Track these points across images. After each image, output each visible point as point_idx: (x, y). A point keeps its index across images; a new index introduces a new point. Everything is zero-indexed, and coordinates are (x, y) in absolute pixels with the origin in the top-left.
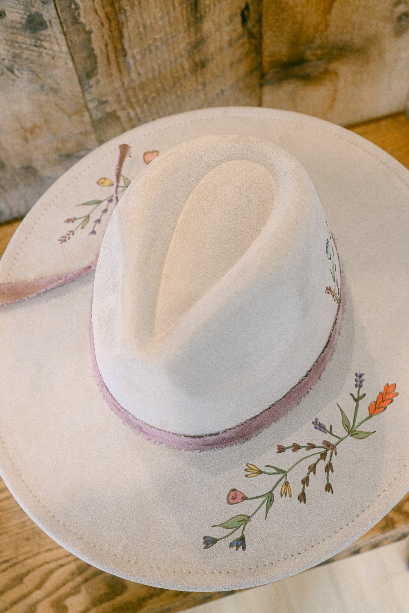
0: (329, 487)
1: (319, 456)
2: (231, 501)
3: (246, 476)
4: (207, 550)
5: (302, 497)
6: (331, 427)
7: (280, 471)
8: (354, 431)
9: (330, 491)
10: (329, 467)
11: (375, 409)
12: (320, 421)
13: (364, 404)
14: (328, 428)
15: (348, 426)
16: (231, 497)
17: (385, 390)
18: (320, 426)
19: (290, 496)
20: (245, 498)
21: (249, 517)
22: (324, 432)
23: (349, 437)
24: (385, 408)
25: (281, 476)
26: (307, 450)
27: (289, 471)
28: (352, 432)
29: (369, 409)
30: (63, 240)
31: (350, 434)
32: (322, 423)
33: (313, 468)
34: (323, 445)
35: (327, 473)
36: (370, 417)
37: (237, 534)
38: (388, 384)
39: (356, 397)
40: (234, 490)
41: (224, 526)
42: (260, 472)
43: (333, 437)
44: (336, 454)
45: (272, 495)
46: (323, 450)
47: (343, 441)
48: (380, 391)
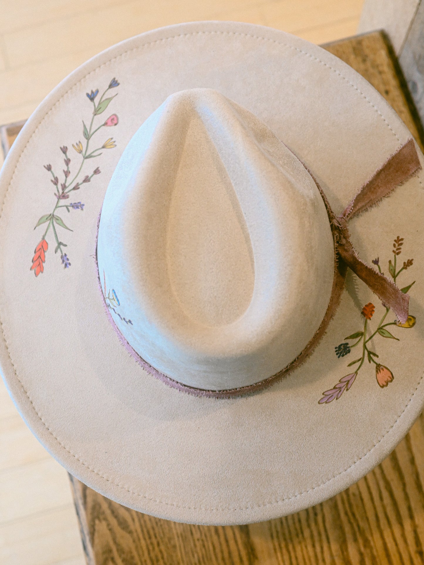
0: (49, 168)
1: (67, 185)
2: (114, 117)
3: (112, 139)
4: (112, 78)
5: (64, 150)
6: (69, 211)
7: (90, 156)
8: (50, 219)
9: (46, 166)
10: (56, 182)
11: (42, 246)
12: (79, 210)
13: (52, 245)
14: (70, 208)
15: (56, 220)
16: (115, 119)
17: (42, 267)
18: (77, 206)
19: (73, 145)
20: (106, 124)
21: (95, 115)
22: (71, 204)
23: (51, 212)
24: (35, 252)
25: (87, 154)
26: (78, 183)
27: (83, 161)
28: (52, 217)
29: (47, 243)
30: (399, 241)
31: (52, 215)
32: (77, 210)
33: (67, 173)
34: (68, 194)
35: (55, 177)
36: (43, 239)
37: (97, 100)
38: (42, 272)
39: (62, 247)
40: (116, 125)
41: (109, 99)
42: (104, 147)
43: (64, 205)
44: (55, 194)
45: (87, 139)
46: (66, 190)
47: (55, 206)
48: (45, 263)
